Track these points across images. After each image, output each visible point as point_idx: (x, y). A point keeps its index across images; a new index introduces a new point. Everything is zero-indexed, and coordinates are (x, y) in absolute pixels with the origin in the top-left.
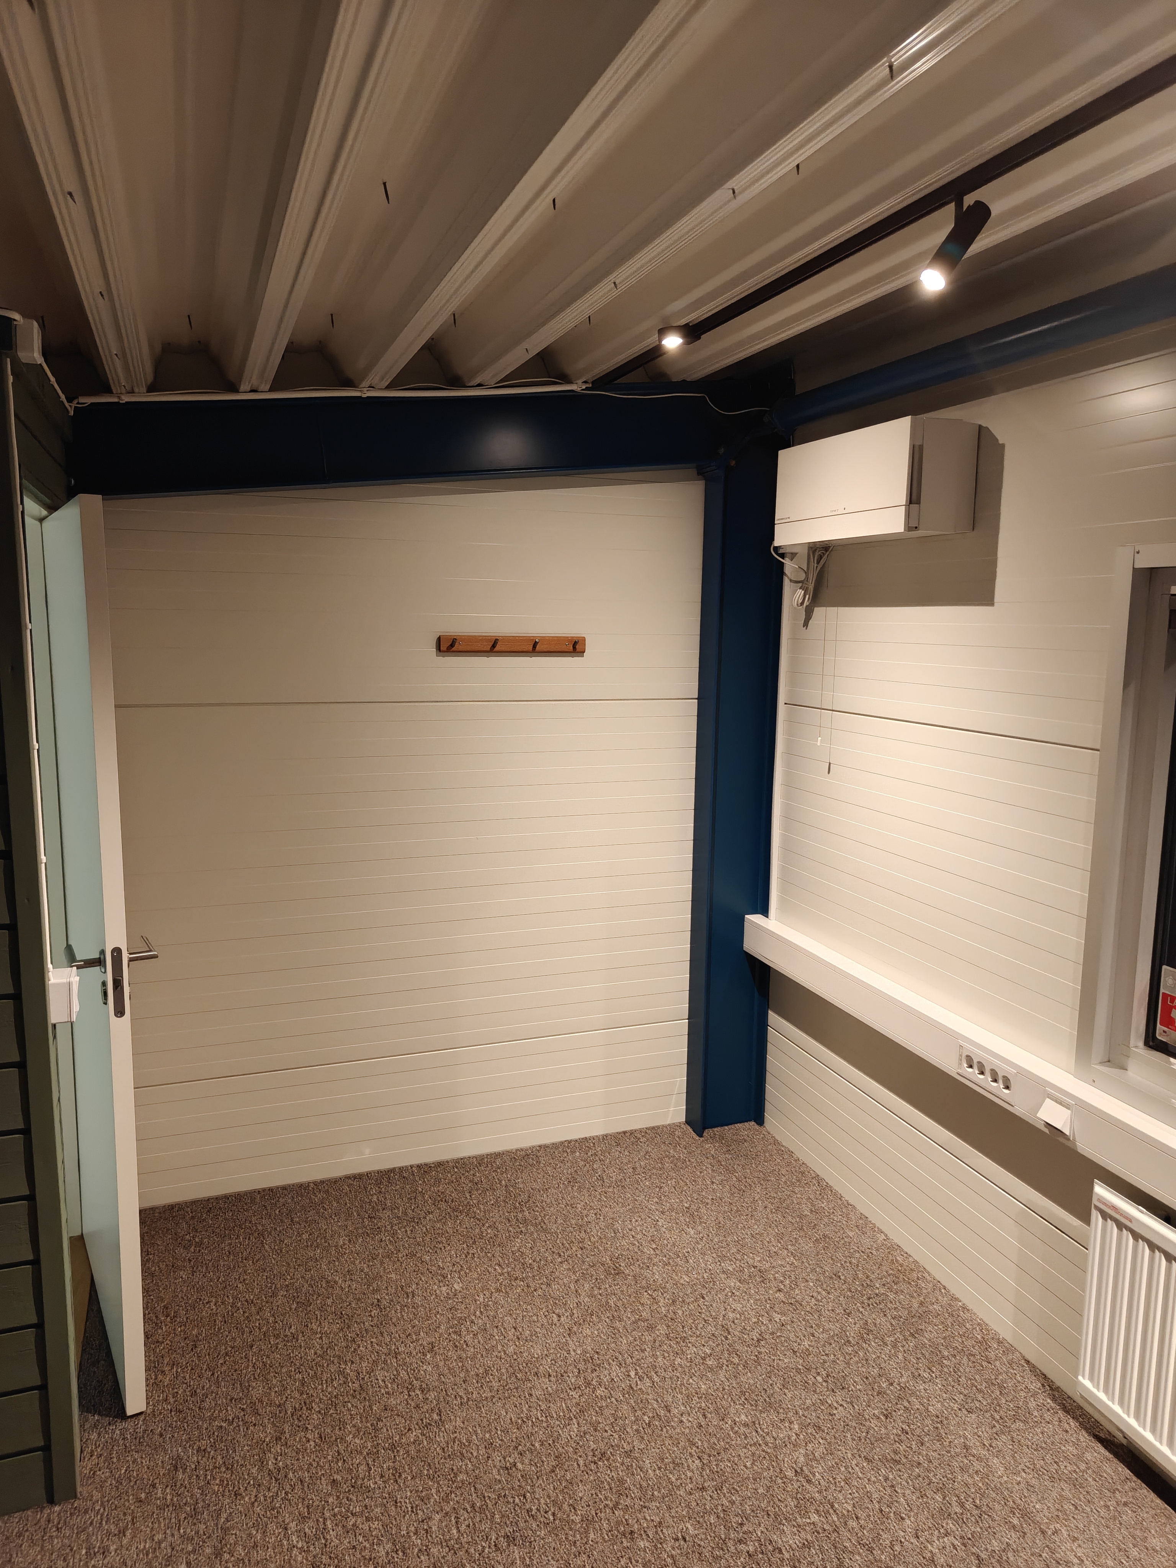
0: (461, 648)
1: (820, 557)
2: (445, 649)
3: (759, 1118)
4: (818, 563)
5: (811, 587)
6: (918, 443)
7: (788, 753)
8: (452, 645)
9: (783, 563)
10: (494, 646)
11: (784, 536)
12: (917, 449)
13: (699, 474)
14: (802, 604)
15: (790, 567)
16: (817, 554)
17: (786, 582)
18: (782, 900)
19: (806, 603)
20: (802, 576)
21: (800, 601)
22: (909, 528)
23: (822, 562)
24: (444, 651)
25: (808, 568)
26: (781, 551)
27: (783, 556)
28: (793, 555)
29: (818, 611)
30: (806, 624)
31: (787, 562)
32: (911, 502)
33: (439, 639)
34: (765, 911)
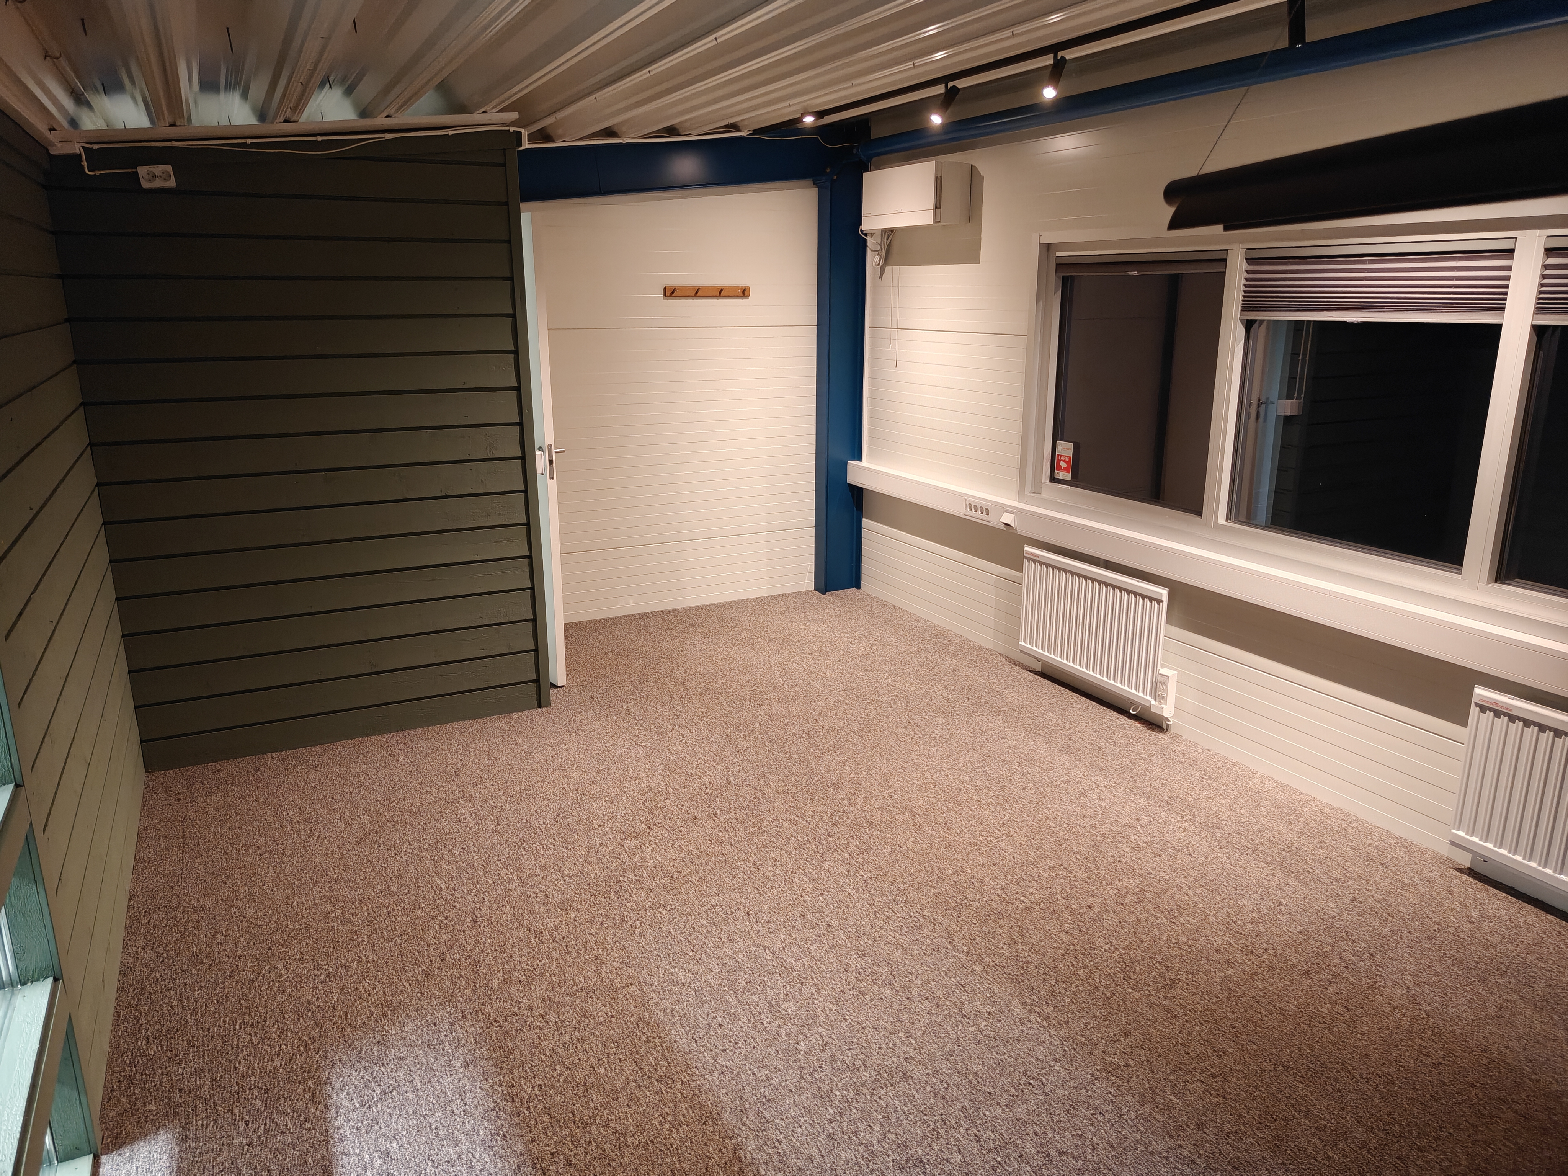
0: (677, 295)
1: (889, 236)
2: (669, 294)
3: (858, 586)
4: (887, 240)
5: (884, 254)
6: (939, 175)
7: (872, 358)
8: (673, 292)
9: (866, 240)
10: (697, 293)
11: (867, 225)
12: (939, 178)
13: (814, 184)
14: (879, 264)
15: (870, 241)
16: (887, 234)
17: (868, 250)
18: (870, 449)
19: (881, 264)
20: (878, 248)
21: (878, 263)
22: (936, 222)
23: (890, 239)
24: (668, 296)
25: (881, 242)
26: (865, 232)
27: (866, 235)
28: (872, 235)
29: (888, 269)
30: (881, 277)
31: (868, 238)
32: (936, 208)
33: (665, 288)
34: (860, 458)
